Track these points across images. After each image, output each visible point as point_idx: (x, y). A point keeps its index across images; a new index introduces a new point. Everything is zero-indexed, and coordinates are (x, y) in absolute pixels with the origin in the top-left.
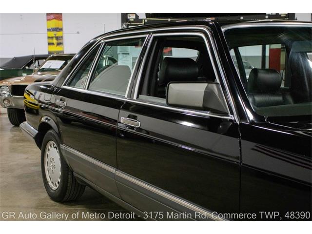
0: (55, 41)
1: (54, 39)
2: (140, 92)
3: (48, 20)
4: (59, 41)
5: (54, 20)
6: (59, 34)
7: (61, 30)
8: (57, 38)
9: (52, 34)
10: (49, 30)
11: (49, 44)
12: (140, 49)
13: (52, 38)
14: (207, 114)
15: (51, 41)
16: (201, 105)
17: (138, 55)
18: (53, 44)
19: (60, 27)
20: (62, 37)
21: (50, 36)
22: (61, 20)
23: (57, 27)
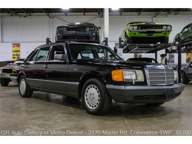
0: (16, 57)
1: (16, 55)
2: (49, 60)
3: (13, 47)
4: (18, 57)
5: (16, 47)
6: (18, 53)
7: (19, 51)
8: (17, 55)
9: (15, 53)
10: (13, 51)
11: (13, 58)
12: (49, 51)
13: (15, 55)
14: (63, 61)
15: (14, 57)
16: (61, 59)
17: (48, 53)
18: (15, 58)
19: (19, 50)
20: (20, 55)
21: (14, 54)
22: (20, 47)
23: (17, 50)
